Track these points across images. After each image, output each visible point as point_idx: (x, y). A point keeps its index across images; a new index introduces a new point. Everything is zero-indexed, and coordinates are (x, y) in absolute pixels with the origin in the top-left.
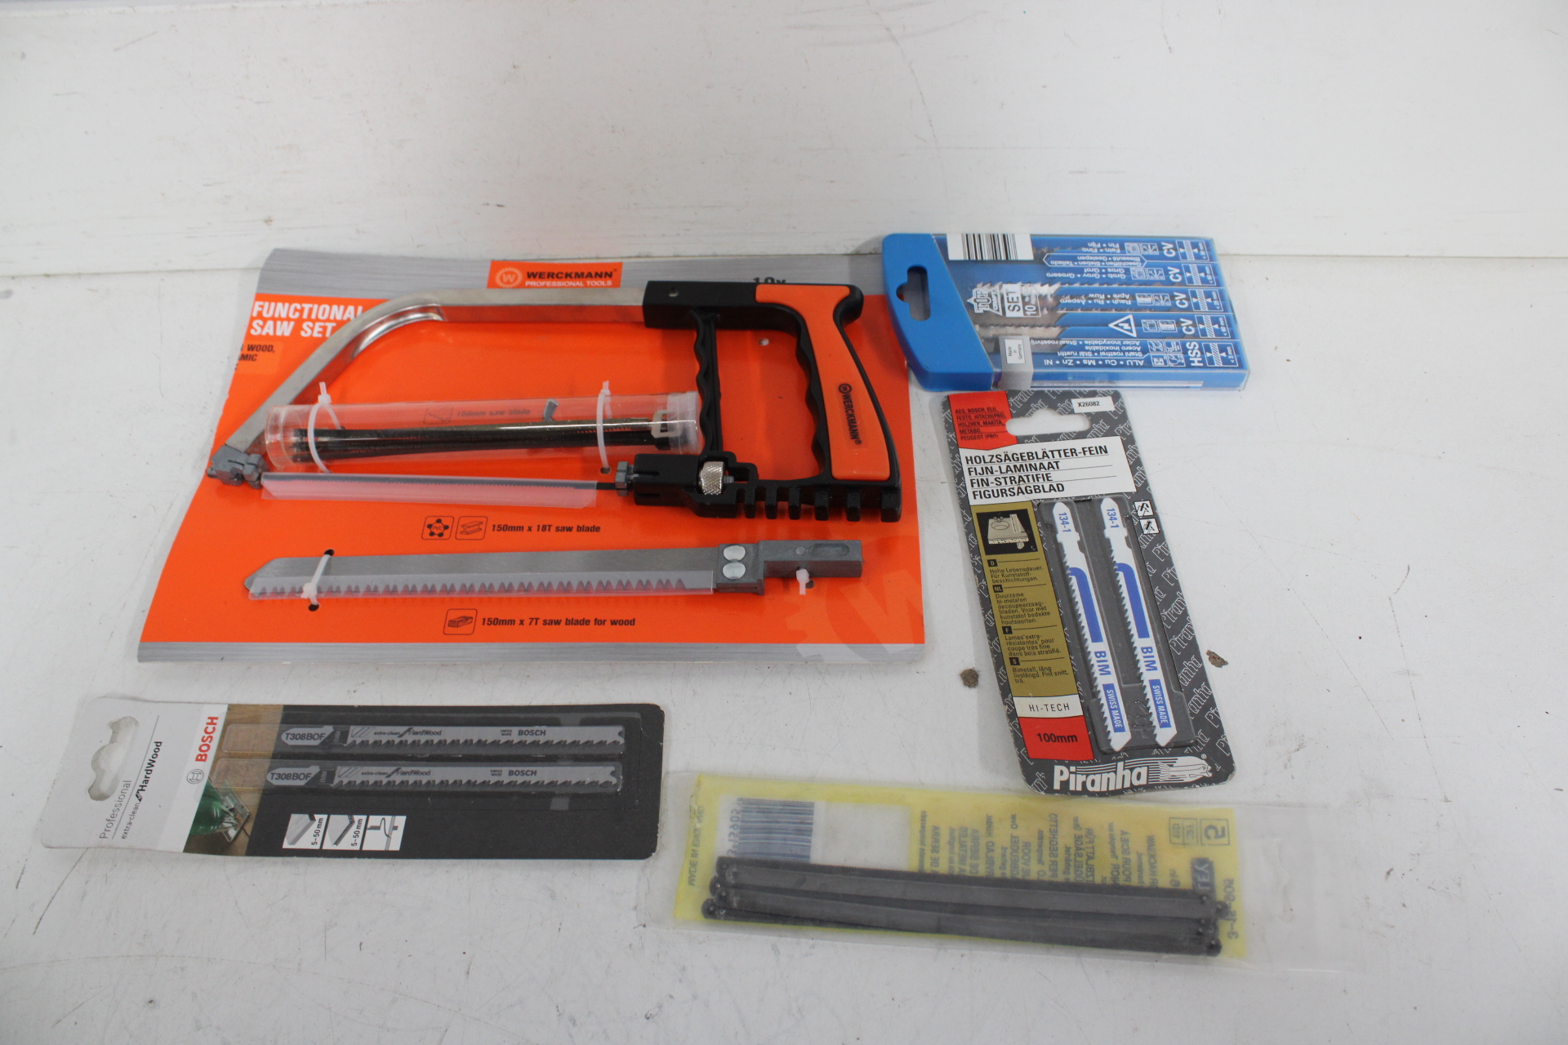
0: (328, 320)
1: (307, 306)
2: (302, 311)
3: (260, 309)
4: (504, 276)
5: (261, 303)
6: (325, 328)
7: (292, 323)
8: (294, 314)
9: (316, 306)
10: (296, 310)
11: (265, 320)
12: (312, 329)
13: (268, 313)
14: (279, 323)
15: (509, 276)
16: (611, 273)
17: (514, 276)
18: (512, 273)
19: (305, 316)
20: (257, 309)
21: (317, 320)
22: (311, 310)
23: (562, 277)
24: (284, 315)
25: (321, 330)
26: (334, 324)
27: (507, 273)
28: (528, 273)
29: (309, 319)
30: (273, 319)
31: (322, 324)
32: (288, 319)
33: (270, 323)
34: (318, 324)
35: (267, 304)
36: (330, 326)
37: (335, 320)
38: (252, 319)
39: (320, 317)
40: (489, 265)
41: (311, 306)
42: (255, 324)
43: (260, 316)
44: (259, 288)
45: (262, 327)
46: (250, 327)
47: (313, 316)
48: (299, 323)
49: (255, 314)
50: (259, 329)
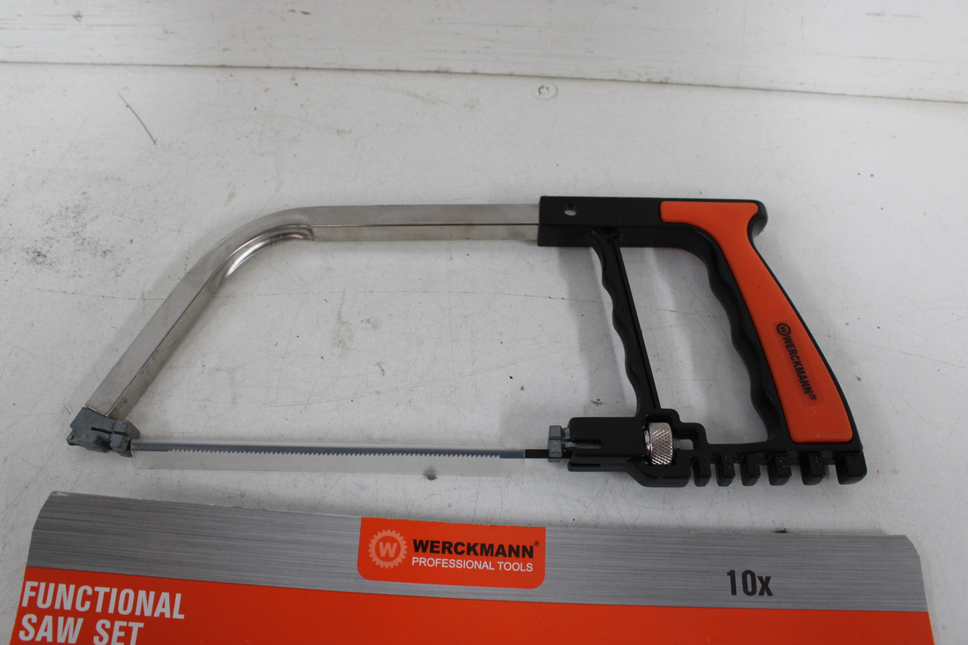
0: (132, 617)
1: (102, 591)
2: (94, 598)
3: (33, 594)
4: (381, 544)
5: (35, 584)
6: (128, 630)
7: (80, 621)
8: (83, 605)
9: (115, 591)
10: (85, 597)
11: (41, 614)
12: (110, 632)
13: (44, 602)
14: (61, 619)
15: (388, 545)
16: (531, 548)
17: (395, 545)
18: (392, 540)
19: (99, 609)
20: (29, 593)
21: (116, 616)
22: (107, 596)
23: (463, 552)
24: (68, 606)
25: (122, 634)
26: (141, 625)
27: (385, 540)
28: (415, 541)
29: (104, 614)
30: (51, 611)
31: (124, 624)
32: (74, 613)
33: (48, 619)
34: (118, 624)
35: (43, 585)
36: (136, 626)
37: (142, 618)
38: (22, 612)
39: (121, 611)
40: (359, 523)
41: (107, 590)
42: (25, 622)
43: (32, 606)
44: (31, 557)
45: (37, 627)
46: (18, 627)
47: (111, 610)
48: (91, 618)
49: (25, 604)
50: (32, 630)
